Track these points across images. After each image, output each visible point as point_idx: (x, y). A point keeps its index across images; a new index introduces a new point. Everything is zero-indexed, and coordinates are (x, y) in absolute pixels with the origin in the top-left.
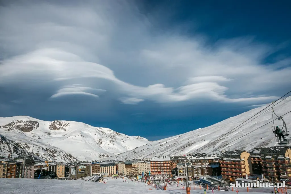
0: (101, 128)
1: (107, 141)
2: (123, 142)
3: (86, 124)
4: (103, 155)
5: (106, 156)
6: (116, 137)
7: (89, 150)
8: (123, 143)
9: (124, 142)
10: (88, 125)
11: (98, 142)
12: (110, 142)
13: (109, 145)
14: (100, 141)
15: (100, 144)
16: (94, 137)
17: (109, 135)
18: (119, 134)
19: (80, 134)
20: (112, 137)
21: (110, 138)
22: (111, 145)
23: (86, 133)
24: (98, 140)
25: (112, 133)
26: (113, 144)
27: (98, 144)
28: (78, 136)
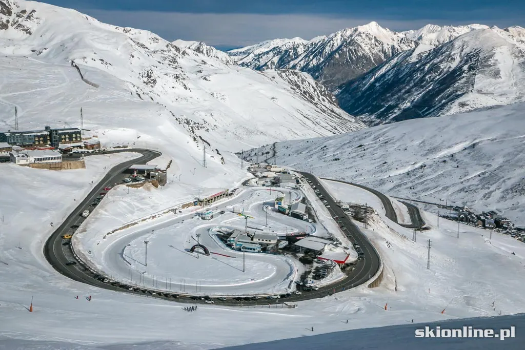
0: (128, 28)
1: (167, 77)
3: (84, 15)
6: (178, 60)
8: (205, 80)
9: (208, 78)
10: (89, 17)
11: (146, 80)
12: (175, 80)
13: (173, 88)
14: (150, 78)
15: (152, 85)
16: (131, 63)
17: (163, 55)
18: (181, 52)
19: (95, 53)
20: (170, 63)
21: (169, 65)
22: (180, 89)
23: (107, 51)
24: (146, 73)
25: (166, 49)
26: (185, 85)
27: (147, 84)
28: (92, 59)
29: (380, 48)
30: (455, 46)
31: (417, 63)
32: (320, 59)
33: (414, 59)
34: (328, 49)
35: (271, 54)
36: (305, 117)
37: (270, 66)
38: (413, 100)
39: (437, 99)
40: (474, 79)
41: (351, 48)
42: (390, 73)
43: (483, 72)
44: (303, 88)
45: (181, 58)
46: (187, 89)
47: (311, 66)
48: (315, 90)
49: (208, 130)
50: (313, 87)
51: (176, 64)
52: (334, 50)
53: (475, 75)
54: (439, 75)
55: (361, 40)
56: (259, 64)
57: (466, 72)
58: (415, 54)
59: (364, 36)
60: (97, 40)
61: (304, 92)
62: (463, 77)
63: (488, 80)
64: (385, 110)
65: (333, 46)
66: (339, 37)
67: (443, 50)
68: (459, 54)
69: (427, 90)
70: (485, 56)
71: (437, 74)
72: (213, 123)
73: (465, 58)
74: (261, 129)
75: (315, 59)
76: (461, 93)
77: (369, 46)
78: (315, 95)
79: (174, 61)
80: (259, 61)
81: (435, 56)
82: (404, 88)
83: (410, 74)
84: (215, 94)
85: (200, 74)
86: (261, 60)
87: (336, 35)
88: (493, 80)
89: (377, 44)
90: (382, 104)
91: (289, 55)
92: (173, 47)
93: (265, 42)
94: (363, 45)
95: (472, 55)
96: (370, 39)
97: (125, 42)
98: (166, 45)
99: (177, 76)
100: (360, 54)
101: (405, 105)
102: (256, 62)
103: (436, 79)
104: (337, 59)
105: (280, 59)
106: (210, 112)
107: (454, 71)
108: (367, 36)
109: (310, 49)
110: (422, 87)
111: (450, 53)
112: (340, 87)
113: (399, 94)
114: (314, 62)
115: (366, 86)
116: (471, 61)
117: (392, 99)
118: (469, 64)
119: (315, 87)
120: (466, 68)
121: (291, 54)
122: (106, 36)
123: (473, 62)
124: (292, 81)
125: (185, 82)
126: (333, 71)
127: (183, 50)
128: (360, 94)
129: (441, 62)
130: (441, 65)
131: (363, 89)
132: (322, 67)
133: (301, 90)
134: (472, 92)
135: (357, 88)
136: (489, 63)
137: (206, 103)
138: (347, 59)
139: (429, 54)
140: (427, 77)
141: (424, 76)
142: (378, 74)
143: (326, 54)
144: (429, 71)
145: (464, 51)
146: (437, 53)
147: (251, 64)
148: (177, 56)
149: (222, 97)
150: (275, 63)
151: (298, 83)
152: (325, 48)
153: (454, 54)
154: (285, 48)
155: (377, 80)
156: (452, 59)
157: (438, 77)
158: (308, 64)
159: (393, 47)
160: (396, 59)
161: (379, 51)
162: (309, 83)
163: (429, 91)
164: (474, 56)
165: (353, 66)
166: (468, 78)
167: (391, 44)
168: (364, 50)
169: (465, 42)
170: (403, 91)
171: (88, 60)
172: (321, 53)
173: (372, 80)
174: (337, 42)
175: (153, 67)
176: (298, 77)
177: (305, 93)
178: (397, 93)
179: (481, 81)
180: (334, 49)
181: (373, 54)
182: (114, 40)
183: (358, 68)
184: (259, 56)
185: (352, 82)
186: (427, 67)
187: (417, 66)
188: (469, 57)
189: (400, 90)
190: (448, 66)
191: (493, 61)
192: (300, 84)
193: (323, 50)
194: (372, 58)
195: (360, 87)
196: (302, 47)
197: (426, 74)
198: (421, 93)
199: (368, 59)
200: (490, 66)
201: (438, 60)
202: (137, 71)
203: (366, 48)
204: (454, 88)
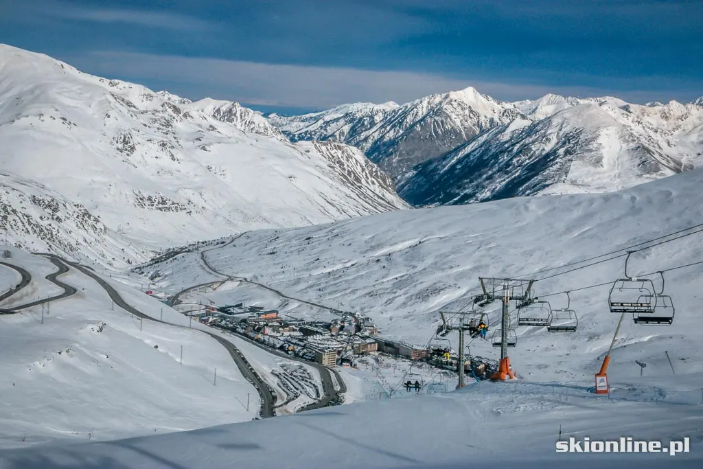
0: (116, 81)
1: (150, 144)
2: (204, 148)
3: (59, 63)
4: (150, 199)
5: (159, 203)
6: (174, 123)
7: (99, 178)
8: (202, 151)
9: (207, 148)
10: (65, 65)
11: (120, 146)
12: (160, 148)
13: (157, 158)
14: (127, 143)
15: (129, 153)
16: (105, 125)
17: (153, 117)
18: (182, 114)
19: (57, 110)
20: (161, 127)
21: (158, 129)
22: (165, 160)
23: (76, 107)
24: (122, 138)
25: (160, 109)
26: (172, 155)
27: (121, 152)
28: (51, 117)
29: (475, 120)
30: (553, 124)
31: (506, 142)
32: (398, 131)
33: (506, 136)
34: (409, 119)
35: (342, 122)
36: (328, 202)
37: (338, 137)
38: (494, 189)
39: (521, 189)
40: (570, 166)
41: (437, 118)
42: (476, 152)
43: (582, 158)
44: (348, 166)
45: (179, 121)
46: (174, 160)
47: (386, 139)
48: (363, 170)
49: (191, 212)
50: (361, 166)
51: (170, 129)
52: (417, 120)
53: (572, 161)
54: (529, 159)
55: (452, 109)
56: (325, 133)
57: (561, 157)
58: (509, 131)
59: (455, 104)
60: (65, 94)
61: (348, 171)
62: (557, 163)
63: (586, 169)
64: (459, 199)
65: (416, 114)
66: (425, 104)
67: (538, 128)
68: (556, 134)
69: (513, 177)
70: (587, 138)
71: (527, 157)
72: (201, 204)
73: (563, 139)
74: (265, 214)
75: (393, 130)
76: (551, 183)
77: (461, 118)
78: (362, 176)
79: (168, 124)
80: (326, 130)
81: (529, 135)
82: (486, 173)
83: (496, 156)
84: (213, 169)
85: (198, 143)
86: (328, 128)
87: (421, 102)
88: (592, 169)
89: (471, 115)
90: (457, 191)
91: (363, 124)
92: (170, 107)
93: (342, 106)
94: (453, 116)
95: (571, 136)
96: (463, 109)
97: (103, 98)
98: (162, 103)
99: (163, 144)
100: (448, 127)
101: (484, 195)
102: (322, 131)
103: (525, 163)
104: (418, 132)
105: (352, 128)
106: (200, 191)
107: (548, 155)
108: (459, 104)
109: (389, 117)
110: (507, 173)
111: (545, 133)
112: (416, 168)
113: (479, 180)
114: (391, 134)
115: (446, 168)
116: (569, 143)
117: (470, 186)
118: (566, 147)
119: (364, 166)
120: (561, 151)
121: (366, 123)
122: (80, 89)
123: (571, 145)
124: (333, 157)
125: (173, 151)
126: (411, 147)
127: (185, 112)
128: (437, 177)
129: (533, 142)
130: (533, 146)
131: (441, 172)
132: (398, 141)
133: (344, 169)
134: (564, 182)
135: (436, 169)
136: (591, 147)
137: (197, 179)
138: (431, 132)
139: (522, 132)
140: (514, 161)
141: (511, 159)
142: (461, 154)
143: (408, 125)
144: (517, 154)
145: (563, 130)
146: (531, 131)
147: (315, 134)
148: (174, 118)
149: (223, 173)
150: (345, 134)
151: (342, 160)
152: (406, 118)
153: (549, 134)
154: (360, 114)
155: (459, 162)
156: (547, 139)
157: (527, 161)
158: (383, 137)
159: (492, 121)
160: (485, 135)
161: (474, 125)
162: (356, 161)
163: (514, 179)
164: (574, 137)
165: (437, 142)
166: (562, 165)
167: (489, 116)
168: (454, 122)
169: (565, 119)
170: (484, 176)
171: (46, 118)
172: (400, 123)
173: (453, 161)
174: (422, 110)
175: (133, 131)
176: (343, 153)
177: (349, 173)
178: (476, 179)
179: (578, 169)
180: (418, 118)
181: (465, 128)
182: (88, 95)
183: (444, 144)
184: (327, 123)
185: (430, 162)
186: (516, 148)
187: (506, 145)
188: (568, 139)
189: (480, 176)
190: (541, 149)
191: (595, 145)
192: (344, 161)
193: (404, 120)
194: (463, 133)
195: (439, 169)
196: (380, 114)
197: (515, 157)
198: (504, 180)
199: (458, 134)
200: (591, 151)
201: (531, 140)
202: (111, 134)
203: (457, 120)
204: (543, 176)
